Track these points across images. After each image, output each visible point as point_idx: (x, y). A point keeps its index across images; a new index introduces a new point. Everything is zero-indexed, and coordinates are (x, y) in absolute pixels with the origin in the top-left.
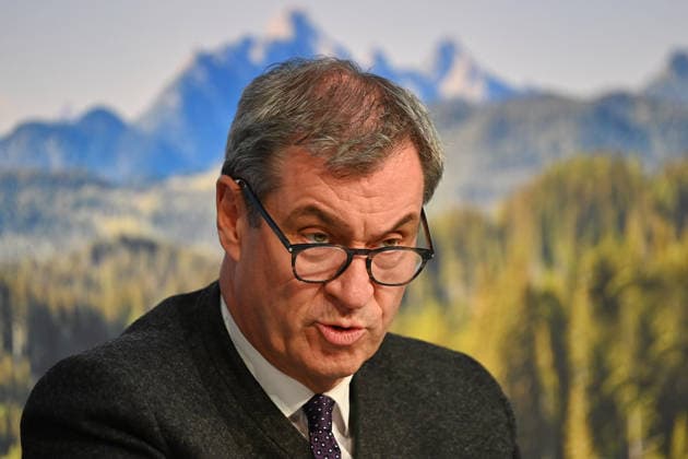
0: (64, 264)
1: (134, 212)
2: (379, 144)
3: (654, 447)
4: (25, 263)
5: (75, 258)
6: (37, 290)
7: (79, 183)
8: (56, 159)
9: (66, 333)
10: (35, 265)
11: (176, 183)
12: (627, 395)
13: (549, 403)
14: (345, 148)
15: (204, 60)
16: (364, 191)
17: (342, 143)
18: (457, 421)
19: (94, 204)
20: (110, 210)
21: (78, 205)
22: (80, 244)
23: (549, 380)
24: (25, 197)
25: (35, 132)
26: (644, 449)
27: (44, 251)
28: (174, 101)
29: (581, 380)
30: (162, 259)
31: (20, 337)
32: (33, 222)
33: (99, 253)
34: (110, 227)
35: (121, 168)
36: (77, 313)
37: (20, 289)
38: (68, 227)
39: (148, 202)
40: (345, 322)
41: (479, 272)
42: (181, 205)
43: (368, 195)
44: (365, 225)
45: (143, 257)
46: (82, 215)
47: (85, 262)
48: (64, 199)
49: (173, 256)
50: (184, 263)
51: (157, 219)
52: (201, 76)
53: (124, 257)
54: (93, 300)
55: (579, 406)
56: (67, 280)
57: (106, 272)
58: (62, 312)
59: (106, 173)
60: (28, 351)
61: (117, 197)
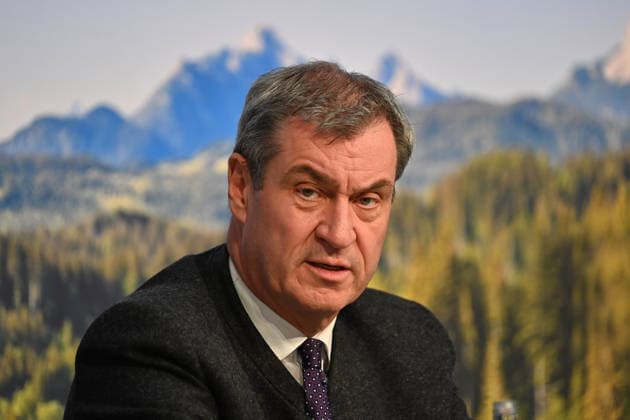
0: (72, 233)
1: (130, 192)
2: (360, 113)
3: (555, 390)
4: (40, 232)
5: (81, 229)
6: (49, 254)
7: (85, 167)
8: (66, 147)
9: (73, 289)
10: (48, 233)
11: (165, 168)
12: (533, 347)
13: (469, 353)
14: (332, 115)
15: (190, 68)
16: (349, 152)
17: (329, 112)
18: (412, 356)
19: (97, 184)
20: (111, 190)
21: (84, 185)
22: (86, 217)
23: (469, 334)
24: (40, 179)
25: (49, 125)
26: (547, 390)
27: (56, 223)
28: (165, 101)
29: (496, 335)
30: (153, 230)
31: (34, 293)
32: (47, 199)
33: (101, 224)
34: (110, 204)
35: (121, 156)
36: (82, 273)
37: (35, 252)
38: (75, 203)
39: (141, 184)
40: (332, 260)
41: (414, 245)
42: (169, 186)
43: (352, 156)
44: (349, 181)
45: (137, 228)
46: (88, 193)
47: (89, 232)
48: (73, 180)
49: (162, 228)
50: (171, 234)
51: (149, 198)
52: (187, 81)
53: (121, 228)
54: (95, 263)
55: (494, 356)
56: (74, 247)
57: (106, 241)
58: (70, 273)
59: (107, 159)
60: (41, 305)
61: (116, 179)
